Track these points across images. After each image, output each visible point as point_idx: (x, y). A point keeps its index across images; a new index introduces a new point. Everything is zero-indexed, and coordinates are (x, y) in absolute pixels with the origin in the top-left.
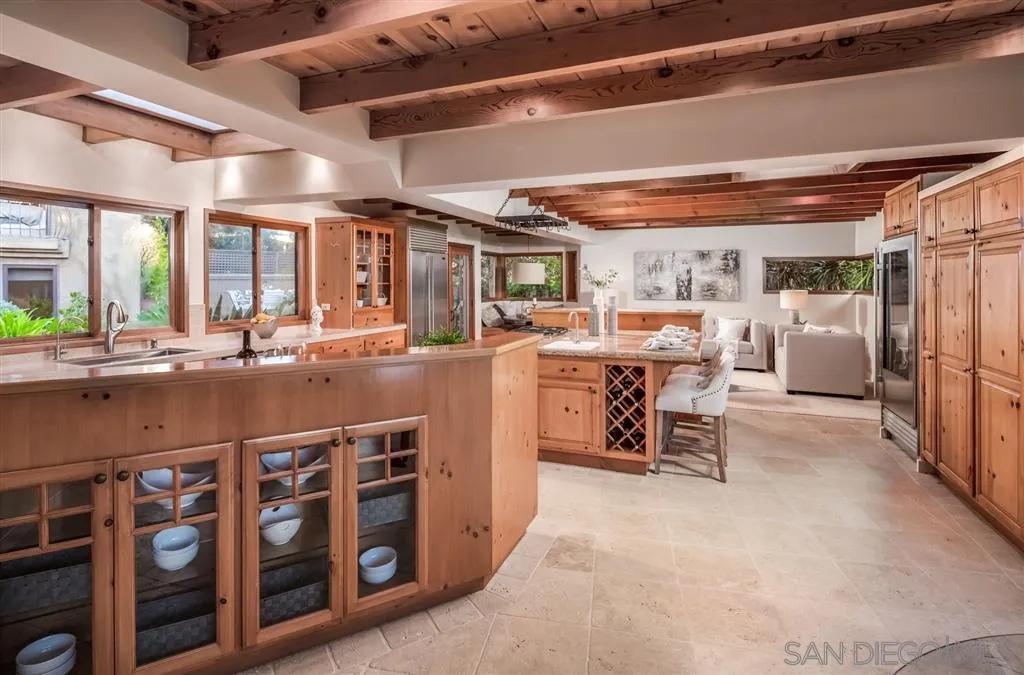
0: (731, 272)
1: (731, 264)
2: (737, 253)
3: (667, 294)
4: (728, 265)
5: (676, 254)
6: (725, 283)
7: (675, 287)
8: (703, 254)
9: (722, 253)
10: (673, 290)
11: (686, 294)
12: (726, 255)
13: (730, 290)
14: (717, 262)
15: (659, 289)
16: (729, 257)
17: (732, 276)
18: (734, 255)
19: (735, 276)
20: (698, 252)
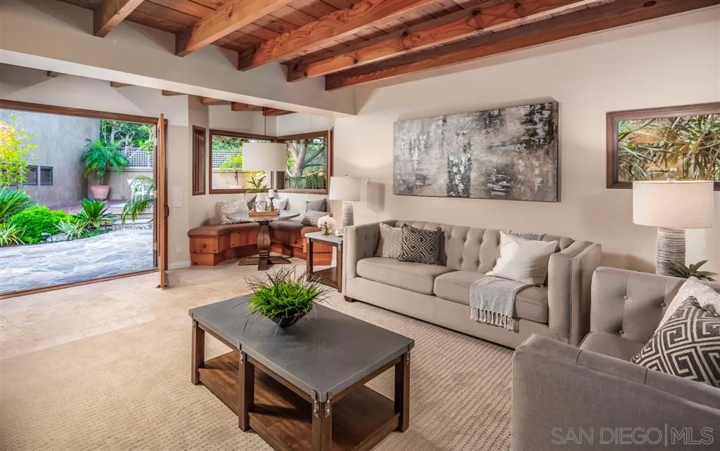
0: (540, 146)
1: (541, 130)
2: (553, 107)
3: (434, 186)
4: (535, 134)
5: (448, 119)
6: (532, 168)
7: (446, 176)
8: (490, 116)
9: (523, 111)
10: (443, 180)
11: (461, 187)
12: (531, 113)
13: (538, 180)
14: (514, 127)
15: (423, 178)
16: (536, 118)
17: (541, 153)
18: (546, 114)
19: (547, 153)
20: (483, 112)
